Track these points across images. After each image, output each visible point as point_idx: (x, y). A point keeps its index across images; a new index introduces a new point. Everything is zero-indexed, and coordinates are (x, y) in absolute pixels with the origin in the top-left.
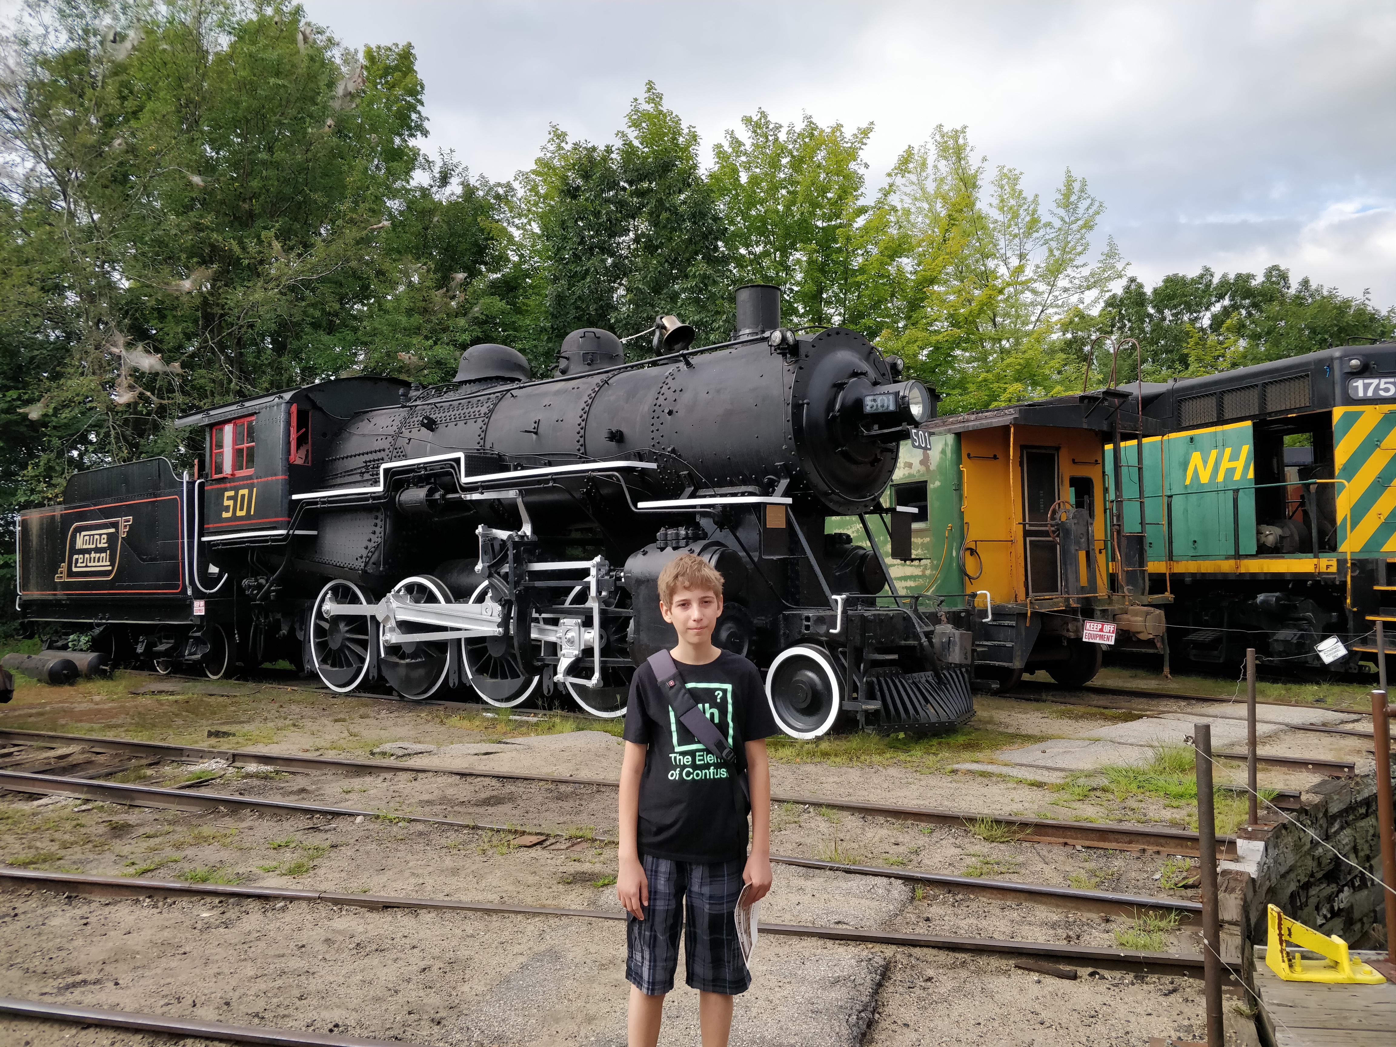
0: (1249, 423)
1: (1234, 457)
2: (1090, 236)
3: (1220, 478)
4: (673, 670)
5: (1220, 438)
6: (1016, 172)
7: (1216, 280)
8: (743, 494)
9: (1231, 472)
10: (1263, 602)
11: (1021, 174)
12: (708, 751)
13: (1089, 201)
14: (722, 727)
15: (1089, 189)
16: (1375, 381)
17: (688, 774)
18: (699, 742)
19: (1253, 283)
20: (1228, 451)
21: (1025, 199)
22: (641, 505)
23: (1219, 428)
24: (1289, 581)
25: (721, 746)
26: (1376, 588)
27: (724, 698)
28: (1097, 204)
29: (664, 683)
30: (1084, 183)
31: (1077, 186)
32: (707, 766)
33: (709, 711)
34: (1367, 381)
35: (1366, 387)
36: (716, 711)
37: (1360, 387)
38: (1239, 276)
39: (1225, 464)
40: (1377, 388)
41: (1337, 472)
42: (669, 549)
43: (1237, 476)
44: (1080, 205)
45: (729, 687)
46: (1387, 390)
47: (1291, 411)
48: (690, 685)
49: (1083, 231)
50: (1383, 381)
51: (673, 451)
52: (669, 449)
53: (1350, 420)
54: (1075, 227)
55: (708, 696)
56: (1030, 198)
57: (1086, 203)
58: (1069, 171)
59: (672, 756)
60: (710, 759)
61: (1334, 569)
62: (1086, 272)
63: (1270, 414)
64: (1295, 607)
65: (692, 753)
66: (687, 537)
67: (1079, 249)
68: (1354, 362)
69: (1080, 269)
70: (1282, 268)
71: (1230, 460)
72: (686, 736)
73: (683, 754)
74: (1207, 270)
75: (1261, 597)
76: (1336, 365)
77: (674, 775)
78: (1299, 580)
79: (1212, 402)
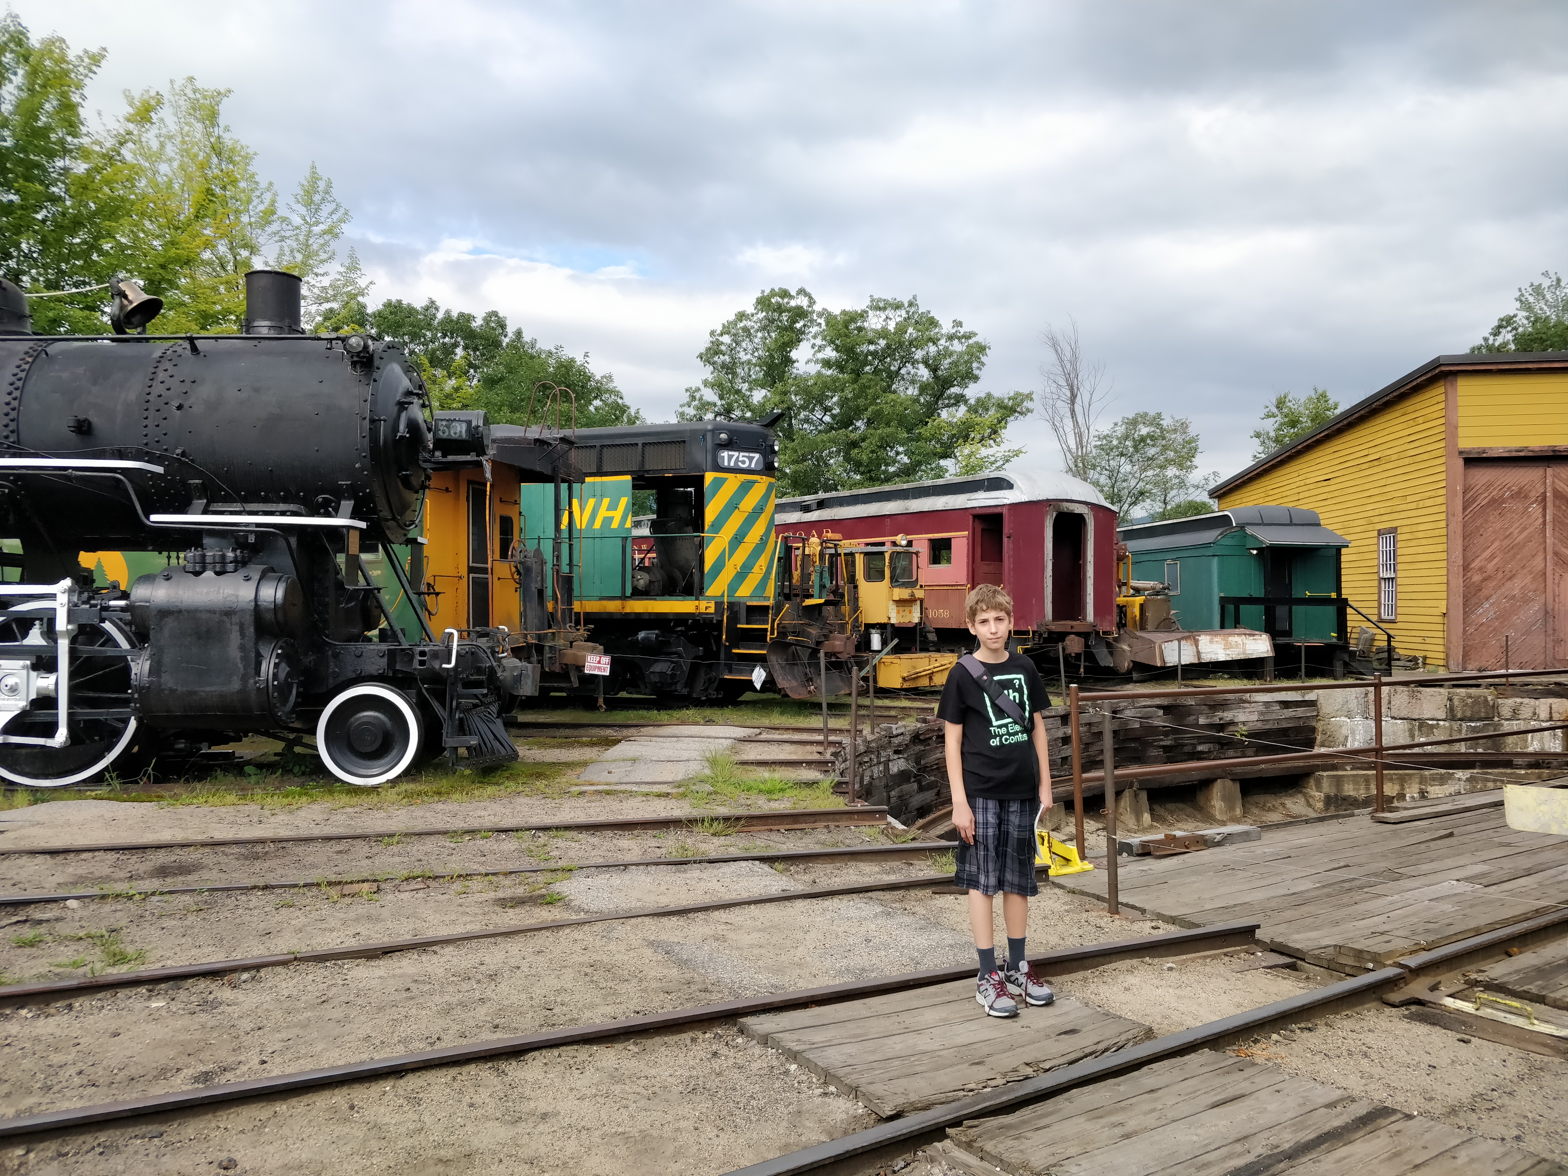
0: (628, 478)
1: (613, 507)
2: (334, 245)
3: (597, 525)
4: (982, 669)
5: (598, 488)
6: (249, 151)
7: (440, 315)
8: (283, 513)
9: (608, 520)
10: (644, 639)
11: (255, 154)
12: (1015, 723)
13: (334, 205)
14: (1022, 705)
15: (335, 192)
16: (736, 454)
17: (1006, 740)
18: (1009, 717)
19: (474, 325)
20: (606, 501)
21: (257, 183)
22: (154, 518)
23: (598, 479)
24: (671, 620)
25: (1022, 718)
26: (739, 626)
27: (1020, 685)
28: (342, 211)
29: (981, 677)
30: (329, 185)
31: (322, 185)
32: (1016, 733)
33: (1012, 695)
34: (731, 453)
35: (730, 457)
36: (1017, 695)
37: (728, 457)
38: (461, 315)
39: (603, 513)
40: (737, 460)
41: (706, 528)
42: (209, 574)
43: (615, 525)
44: (323, 207)
45: (1021, 676)
46: (743, 462)
47: (668, 471)
48: (996, 678)
49: (327, 237)
50: (742, 454)
51: (183, 454)
52: (179, 451)
53: (718, 484)
54: (317, 229)
55: (1009, 684)
56: (263, 185)
57: (331, 207)
58: (314, 167)
59: (992, 729)
60: (1017, 728)
61: (712, 610)
62: (326, 282)
63: (648, 471)
64: (669, 642)
65: (1006, 725)
66: (235, 561)
67: (323, 256)
68: (723, 436)
69: (320, 278)
70: (501, 315)
71: (609, 509)
72: (1000, 713)
73: (1000, 727)
74: (433, 302)
75: (641, 635)
76: (709, 436)
77: (994, 742)
78: (681, 619)
79: (593, 454)
